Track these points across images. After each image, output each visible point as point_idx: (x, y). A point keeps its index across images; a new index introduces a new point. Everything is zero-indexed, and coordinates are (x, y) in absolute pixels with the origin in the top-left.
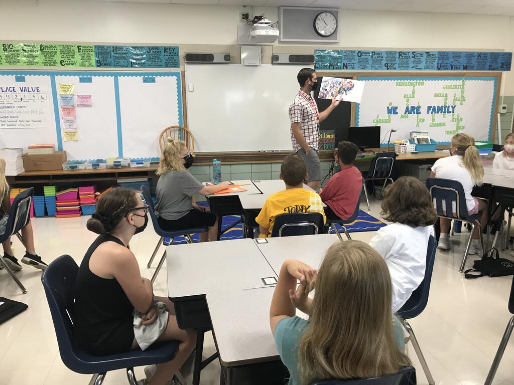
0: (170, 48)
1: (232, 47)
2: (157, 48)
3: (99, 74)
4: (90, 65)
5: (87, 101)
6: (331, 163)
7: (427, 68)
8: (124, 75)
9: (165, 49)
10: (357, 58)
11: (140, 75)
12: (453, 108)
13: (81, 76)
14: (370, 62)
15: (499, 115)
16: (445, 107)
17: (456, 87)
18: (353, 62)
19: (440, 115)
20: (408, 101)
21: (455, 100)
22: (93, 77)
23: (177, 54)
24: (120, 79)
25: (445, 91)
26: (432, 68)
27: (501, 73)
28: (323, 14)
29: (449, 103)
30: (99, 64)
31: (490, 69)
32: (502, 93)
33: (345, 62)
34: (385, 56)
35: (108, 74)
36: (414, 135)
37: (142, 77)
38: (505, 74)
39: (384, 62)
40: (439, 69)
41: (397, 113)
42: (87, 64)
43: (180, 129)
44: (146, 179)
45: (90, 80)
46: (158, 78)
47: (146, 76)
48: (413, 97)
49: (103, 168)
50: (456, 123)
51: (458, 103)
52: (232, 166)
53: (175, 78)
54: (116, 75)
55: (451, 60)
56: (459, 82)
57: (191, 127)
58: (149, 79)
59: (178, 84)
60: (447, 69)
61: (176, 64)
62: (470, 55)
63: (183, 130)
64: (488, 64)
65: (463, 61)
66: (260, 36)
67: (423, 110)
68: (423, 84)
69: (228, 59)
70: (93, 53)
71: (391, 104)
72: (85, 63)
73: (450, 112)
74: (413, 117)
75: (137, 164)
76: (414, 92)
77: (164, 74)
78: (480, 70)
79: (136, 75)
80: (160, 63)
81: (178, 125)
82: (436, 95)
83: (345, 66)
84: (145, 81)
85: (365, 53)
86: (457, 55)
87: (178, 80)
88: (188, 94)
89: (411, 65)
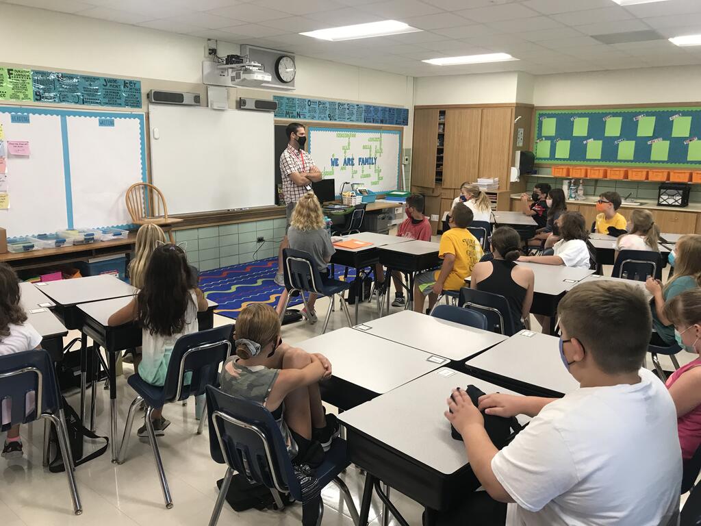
0: (131, 82)
1: (197, 86)
2: (115, 81)
3: (40, 112)
4: (26, 97)
5: (24, 150)
7: (357, 120)
8: (75, 114)
9: (125, 83)
10: (307, 107)
11: (95, 115)
12: (375, 159)
13: (13, 113)
14: (318, 111)
15: (403, 166)
16: (370, 158)
17: (376, 140)
18: (304, 110)
19: (367, 166)
20: (345, 152)
21: (376, 152)
22: (31, 115)
23: (139, 90)
24: (70, 120)
25: (370, 143)
26: (361, 121)
27: (403, 128)
28: (285, 58)
29: (373, 156)
30: (39, 97)
31: (396, 124)
32: (404, 147)
33: (298, 110)
34: (328, 105)
35: (52, 113)
36: (355, 186)
37: (98, 118)
38: (405, 127)
39: (328, 113)
40: (365, 122)
41: (338, 165)
42: (21, 96)
43: (145, 187)
45: (26, 120)
46: (117, 121)
47: (103, 118)
48: (349, 149)
50: (377, 174)
51: (378, 155)
53: (137, 121)
54: (64, 114)
55: (373, 113)
56: (377, 135)
57: (156, 183)
58: (107, 122)
59: (142, 128)
60: (370, 122)
61: (137, 104)
62: (384, 109)
63: (148, 188)
64: (395, 119)
65: (380, 115)
67: (356, 162)
68: (354, 136)
69: (197, 99)
70: (30, 81)
71: (333, 155)
72: (18, 94)
73: (373, 164)
74: (349, 167)
76: (349, 143)
77: (125, 116)
78: (391, 124)
79: (91, 115)
80: (119, 101)
81: (142, 181)
82: (364, 147)
83: (299, 115)
84: (102, 123)
85: (314, 102)
86: (376, 109)
87: (141, 124)
88: (153, 141)
89: (347, 116)
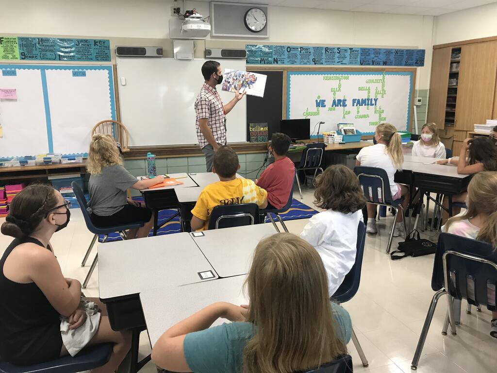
0: (100, 41)
1: (163, 41)
2: (86, 41)
3: (24, 67)
4: (14, 57)
5: (12, 95)
6: (265, 155)
7: (351, 63)
8: (52, 68)
9: (95, 42)
10: (286, 53)
11: (69, 68)
12: (376, 100)
13: (4, 69)
14: (299, 57)
15: (415, 107)
16: (368, 100)
17: (377, 81)
18: (283, 57)
19: (364, 107)
20: (334, 94)
21: (377, 93)
22: (17, 70)
23: (108, 48)
24: (48, 72)
25: (368, 85)
26: (356, 63)
27: (416, 69)
28: (253, 10)
29: (372, 96)
30: (24, 56)
31: (406, 65)
32: (417, 87)
33: (275, 57)
34: (312, 51)
35: (34, 67)
36: (341, 126)
37: (72, 70)
38: (419, 69)
39: (312, 57)
40: (361, 64)
41: (325, 106)
42: (10, 56)
43: (113, 123)
44: (79, 175)
45: (14, 73)
46: (88, 72)
47: (76, 70)
48: (340, 90)
49: (31, 165)
50: (378, 115)
51: (379, 96)
52: (168, 160)
53: (107, 71)
54: (43, 69)
55: (372, 56)
56: (380, 77)
57: (125, 122)
58: (79, 73)
59: (110, 77)
60: (369, 64)
61: (107, 58)
62: (388, 52)
63: (117, 125)
64: (404, 60)
65: (383, 57)
66: (191, 30)
67: (349, 103)
68: (348, 78)
69: (160, 53)
70: (17, 45)
71: (319, 97)
72: (8, 55)
73: (373, 105)
74: (340, 109)
75: (68, 160)
76: (340, 86)
77: (95, 68)
78: (397, 65)
79: (65, 68)
80: (89, 57)
81: (111, 119)
82: (360, 89)
83: (276, 61)
84: (75, 74)
85: (294, 48)
86: (377, 51)
87: (110, 73)
88: (121, 88)
89: (337, 60)
